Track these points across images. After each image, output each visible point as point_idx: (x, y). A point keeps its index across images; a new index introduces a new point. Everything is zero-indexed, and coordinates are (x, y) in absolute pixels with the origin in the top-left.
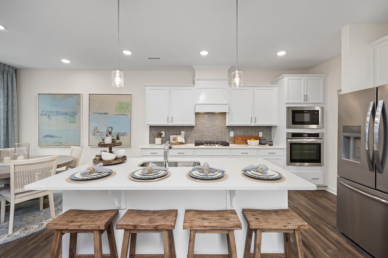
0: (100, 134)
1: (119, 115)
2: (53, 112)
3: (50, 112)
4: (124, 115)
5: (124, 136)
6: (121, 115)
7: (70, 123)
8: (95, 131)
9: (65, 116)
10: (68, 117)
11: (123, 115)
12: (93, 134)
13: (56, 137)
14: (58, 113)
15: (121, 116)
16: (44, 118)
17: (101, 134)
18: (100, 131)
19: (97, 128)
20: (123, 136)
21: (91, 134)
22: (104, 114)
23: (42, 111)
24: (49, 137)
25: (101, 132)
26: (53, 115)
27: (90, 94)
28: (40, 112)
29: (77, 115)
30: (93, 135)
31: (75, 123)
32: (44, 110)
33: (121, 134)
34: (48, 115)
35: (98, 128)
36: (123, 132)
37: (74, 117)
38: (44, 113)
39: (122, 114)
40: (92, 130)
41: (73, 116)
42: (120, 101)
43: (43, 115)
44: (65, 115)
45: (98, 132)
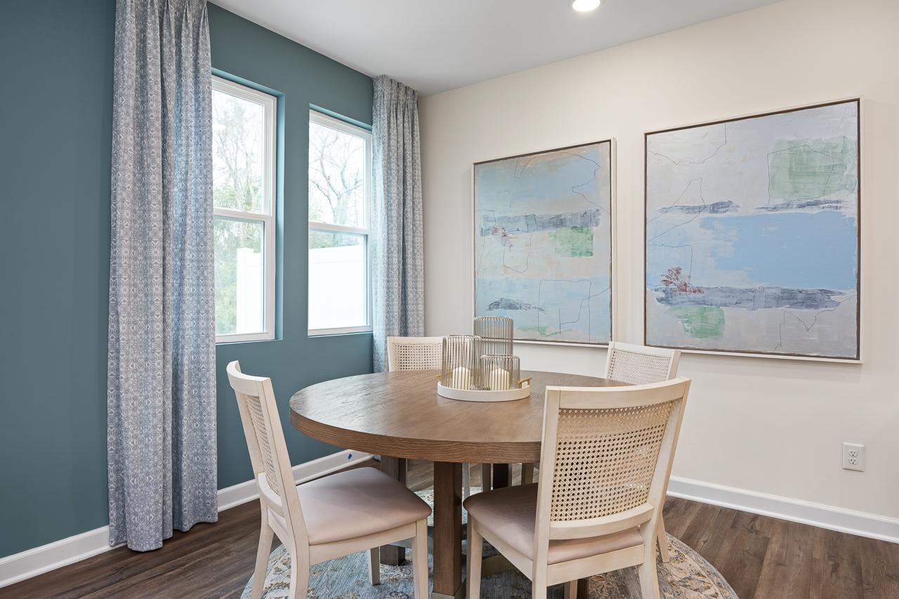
0: (693, 295)
1: (788, 206)
2: (516, 220)
3: (508, 220)
4: (816, 204)
5: (816, 307)
6: (802, 206)
7: (574, 254)
8: (672, 286)
9: (554, 231)
10: (565, 232)
11: (809, 204)
12: (663, 295)
13: (528, 307)
14: (534, 222)
15: (800, 211)
16: (493, 242)
17: (700, 295)
18: (695, 283)
19: (678, 271)
20: (810, 306)
21: (653, 296)
22: (713, 211)
23: (487, 219)
24: (505, 308)
25: (699, 290)
26: (518, 230)
27: (646, 134)
28: (480, 223)
29: (597, 226)
30: (660, 300)
31: (592, 254)
32: (491, 215)
33: (800, 296)
34: (500, 232)
35: (682, 272)
36: (811, 288)
37: (587, 233)
38: (491, 224)
39: (804, 202)
40: (656, 279)
41: (585, 229)
42: (790, 142)
43: (488, 234)
44: (556, 226)
45: (684, 288)
